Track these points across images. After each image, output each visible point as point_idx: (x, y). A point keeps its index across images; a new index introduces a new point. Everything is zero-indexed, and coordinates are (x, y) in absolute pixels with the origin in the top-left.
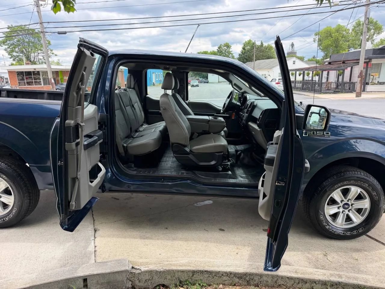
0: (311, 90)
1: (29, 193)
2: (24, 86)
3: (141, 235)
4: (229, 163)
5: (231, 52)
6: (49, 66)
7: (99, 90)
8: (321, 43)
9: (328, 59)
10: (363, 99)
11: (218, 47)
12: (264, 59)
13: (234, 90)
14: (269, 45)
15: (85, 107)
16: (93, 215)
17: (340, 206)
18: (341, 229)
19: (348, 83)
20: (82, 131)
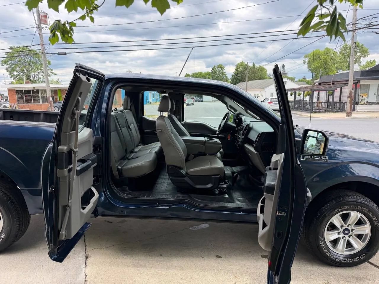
0: (302, 109)
1: (19, 218)
2: (23, 104)
3: (135, 263)
4: (225, 186)
5: (225, 73)
6: (48, 85)
7: (95, 111)
8: (311, 65)
9: (318, 80)
10: (353, 118)
11: (212, 68)
12: (256, 80)
13: (230, 112)
14: (260, 66)
15: (79, 130)
16: (85, 240)
17: (341, 232)
18: (342, 256)
19: (338, 103)
20: (75, 156)
